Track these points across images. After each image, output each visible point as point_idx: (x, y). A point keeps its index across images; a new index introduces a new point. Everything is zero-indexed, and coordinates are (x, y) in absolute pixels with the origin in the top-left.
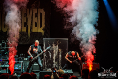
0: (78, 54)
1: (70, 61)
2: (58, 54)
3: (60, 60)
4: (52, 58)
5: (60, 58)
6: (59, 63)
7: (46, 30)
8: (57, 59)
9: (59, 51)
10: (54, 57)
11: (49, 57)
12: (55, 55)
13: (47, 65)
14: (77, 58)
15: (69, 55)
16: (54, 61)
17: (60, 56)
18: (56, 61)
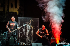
0: (47, 30)
1: (41, 36)
2: (31, 30)
3: (32, 35)
4: (25, 33)
5: (32, 34)
6: (31, 38)
7: (20, 10)
8: (30, 35)
9: (31, 28)
10: (27, 33)
11: (23, 33)
12: (28, 31)
13: (21, 40)
14: (46, 33)
15: (40, 31)
16: (27, 36)
17: (32, 32)
18: (28, 36)
